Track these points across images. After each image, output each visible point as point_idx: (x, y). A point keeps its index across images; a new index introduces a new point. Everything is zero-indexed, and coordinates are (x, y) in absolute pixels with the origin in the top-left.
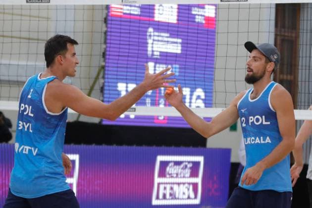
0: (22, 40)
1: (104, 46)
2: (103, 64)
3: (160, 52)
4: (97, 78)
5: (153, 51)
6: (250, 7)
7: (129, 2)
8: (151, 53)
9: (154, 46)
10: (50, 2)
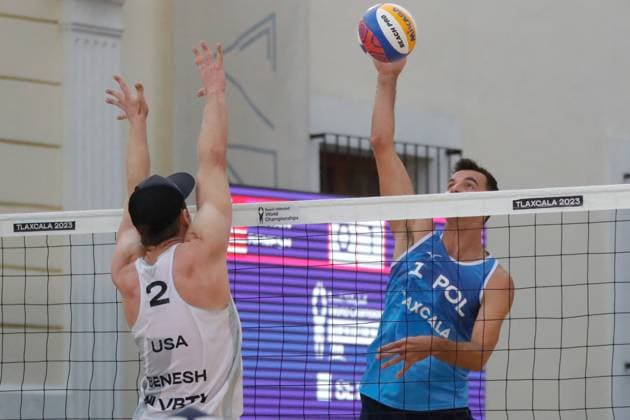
3: (346, 345)
5: (328, 344)
6: (589, 221)
7: (279, 219)
8: (322, 348)
9: (330, 330)
10: (73, 228)
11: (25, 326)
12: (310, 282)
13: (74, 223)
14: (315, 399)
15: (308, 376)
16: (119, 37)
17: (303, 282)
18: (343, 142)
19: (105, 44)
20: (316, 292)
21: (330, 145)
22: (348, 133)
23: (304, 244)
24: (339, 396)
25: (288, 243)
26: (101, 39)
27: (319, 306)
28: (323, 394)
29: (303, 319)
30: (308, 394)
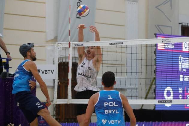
0: (108, 65)
1: (155, 67)
2: (155, 76)
3: (186, 69)
4: (151, 85)
5: (182, 69)
7: (166, 42)
8: (181, 70)
9: (183, 66)
10: (122, 44)
11: (112, 64)
12: (178, 56)
13: (122, 43)
14: (179, 81)
15: (178, 76)
16: (137, 2)
17: (177, 56)
18: (186, 25)
19: (134, 4)
20: (179, 58)
21: (184, 25)
22: (185, 22)
23: (177, 47)
24: (185, 80)
25: (174, 47)
26: (134, 3)
27: (180, 61)
28: (181, 80)
29: (177, 64)
30: (178, 80)
